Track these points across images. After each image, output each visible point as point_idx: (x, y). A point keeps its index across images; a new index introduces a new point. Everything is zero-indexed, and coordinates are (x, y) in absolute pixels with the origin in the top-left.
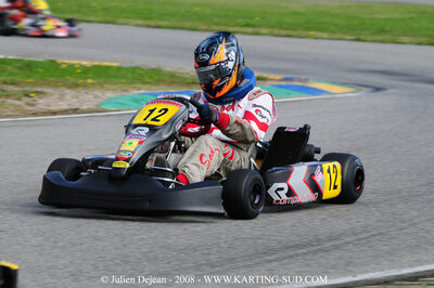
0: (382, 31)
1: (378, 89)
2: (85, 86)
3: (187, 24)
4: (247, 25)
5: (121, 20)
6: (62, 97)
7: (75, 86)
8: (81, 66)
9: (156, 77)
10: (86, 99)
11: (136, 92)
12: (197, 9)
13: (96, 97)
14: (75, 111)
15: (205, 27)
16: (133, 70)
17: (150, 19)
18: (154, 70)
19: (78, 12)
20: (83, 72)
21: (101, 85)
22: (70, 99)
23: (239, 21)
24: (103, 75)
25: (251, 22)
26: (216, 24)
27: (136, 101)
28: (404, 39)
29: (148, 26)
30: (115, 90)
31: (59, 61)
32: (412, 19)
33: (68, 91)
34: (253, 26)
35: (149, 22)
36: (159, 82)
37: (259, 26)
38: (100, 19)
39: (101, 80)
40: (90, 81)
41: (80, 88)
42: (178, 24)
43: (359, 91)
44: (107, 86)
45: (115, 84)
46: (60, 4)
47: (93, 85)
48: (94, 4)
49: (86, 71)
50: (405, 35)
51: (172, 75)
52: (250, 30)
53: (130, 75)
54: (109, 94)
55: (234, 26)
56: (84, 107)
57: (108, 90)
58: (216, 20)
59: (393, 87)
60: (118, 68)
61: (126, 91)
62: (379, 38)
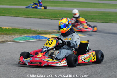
0: (92, 19)
1: (91, 35)
2: (9, 34)
3: (39, 17)
4: (55, 17)
5: (20, 16)
6: (3, 38)
7: (7, 34)
8: (9, 29)
9: (29, 32)
10: (10, 38)
11: (24, 36)
12: (42, 13)
13: (12, 37)
14: (6, 41)
15: (44, 18)
16: (23, 30)
17: (28, 15)
18: (29, 30)
19: (8, 13)
20: (9, 30)
21: (14, 34)
22: (5, 38)
23: (53, 16)
24: (15, 31)
25: (57, 16)
26: (47, 17)
27: (24, 38)
28: (99, 21)
29: (28, 17)
30: (18, 35)
31: (3, 27)
32: (101, 15)
33: (4, 36)
34: (57, 17)
35: (28, 16)
36: (30, 33)
37: (59, 18)
38: (15, 15)
39: (14, 33)
40: (11, 33)
41: (8, 35)
42: (36, 17)
43: (86, 35)
44: (15, 34)
45: (18, 34)
46: (3, 11)
47: (12, 34)
48: (13, 11)
49: (10, 30)
50: (99, 20)
51: (34, 31)
52: (56, 18)
53: (22, 31)
54: (16, 37)
55: (52, 17)
56: (9, 40)
57: (16, 35)
58: (47, 16)
59: (95, 34)
60: (19, 29)
61: (21, 36)
62: (92, 21)
